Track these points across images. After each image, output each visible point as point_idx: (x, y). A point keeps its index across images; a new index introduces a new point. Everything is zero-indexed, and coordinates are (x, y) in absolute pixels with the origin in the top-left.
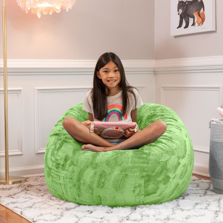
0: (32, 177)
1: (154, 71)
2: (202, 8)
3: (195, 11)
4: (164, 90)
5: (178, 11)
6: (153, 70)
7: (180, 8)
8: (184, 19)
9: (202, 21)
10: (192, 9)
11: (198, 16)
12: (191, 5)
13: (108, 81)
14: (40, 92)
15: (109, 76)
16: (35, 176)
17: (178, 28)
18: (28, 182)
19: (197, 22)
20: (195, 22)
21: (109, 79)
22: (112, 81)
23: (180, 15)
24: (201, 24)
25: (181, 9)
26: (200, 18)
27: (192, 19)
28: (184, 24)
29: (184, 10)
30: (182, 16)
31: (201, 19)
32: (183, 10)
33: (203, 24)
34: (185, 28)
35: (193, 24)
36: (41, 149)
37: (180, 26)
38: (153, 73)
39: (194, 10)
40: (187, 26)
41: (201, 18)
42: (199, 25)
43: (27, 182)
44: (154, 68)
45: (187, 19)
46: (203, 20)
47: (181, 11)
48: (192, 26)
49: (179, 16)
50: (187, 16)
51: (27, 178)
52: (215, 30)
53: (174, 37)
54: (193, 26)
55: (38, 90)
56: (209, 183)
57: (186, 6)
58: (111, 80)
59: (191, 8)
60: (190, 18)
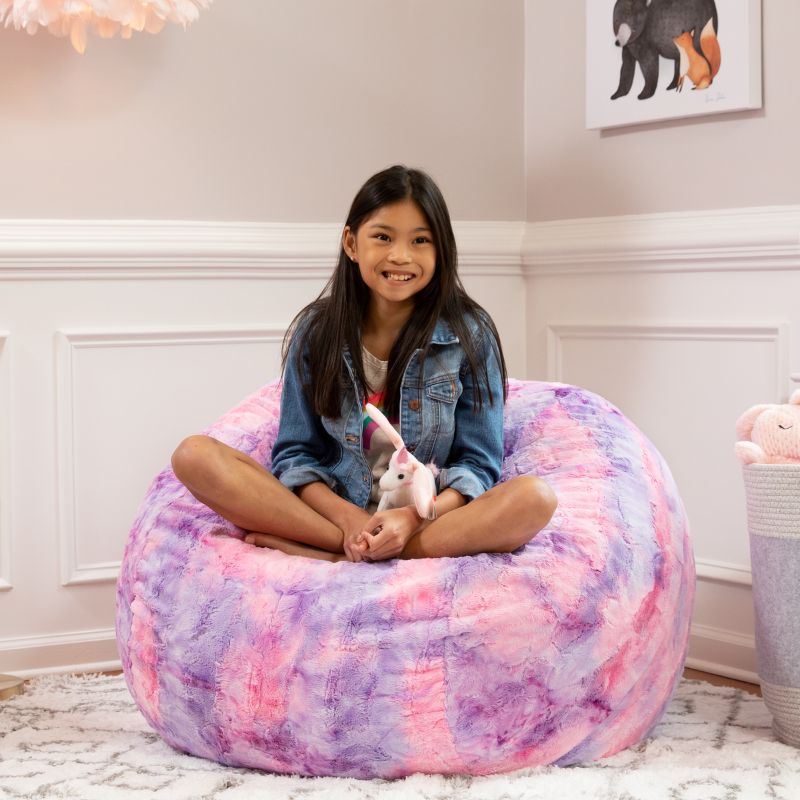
0: (46, 676)
1: (523, 267)
2: (710, 22)
3: (683, 32)
4: (561, 338)
5: (616, 30)
6: (519, 262)
7: (624, 22)
8: (637, 66)
9: (708, 70)
10: (670, 25)
11: (692, 51)
12: (667, 8)
13: (385, 274)
14: (76, 347)
15: (391, 258)
16: (54, 674)
17: (614, 97)
18: (30, 695)
19: (690, 74)
20: (682, 74)
21: (388, 267)
22: (396, 277)
23: (626, 49)
24: (704, 83)
25: (629, 24)
26: (701, 58)
27: (672, 63)
28: (639, 82)
29: (640, 28)
30: (632, 51)
31: (705, 63)
32: (633, 27)
33: (711, 82)
34: (642, 97)
35: (675, 84)
36: (80, 567)
37: (623, 89)
38: (518, 271)
39: (678, 29)
40: (648, 92)
41: (706, 59)
42: (697, 85)
43: (25, 696)
44: (522, 256)
45: (650, 63)
46: (713, 68)
47: (626, 31)
48: (669, 88)
49: (620, 50)
50: (649, 52)
51: (27, 681)
52: (759, 105)
53: (598, 133)
54: (673, 91)
55: (72, 338)
56: (732, 697)
57: (645, 14)
58: (395, 273)
59: (667, 21)
60: (661, 59)
